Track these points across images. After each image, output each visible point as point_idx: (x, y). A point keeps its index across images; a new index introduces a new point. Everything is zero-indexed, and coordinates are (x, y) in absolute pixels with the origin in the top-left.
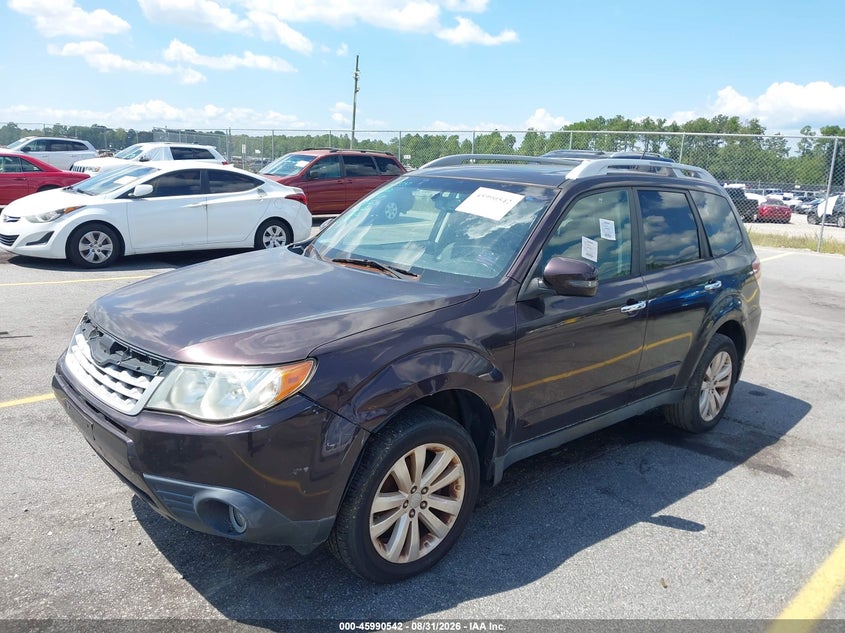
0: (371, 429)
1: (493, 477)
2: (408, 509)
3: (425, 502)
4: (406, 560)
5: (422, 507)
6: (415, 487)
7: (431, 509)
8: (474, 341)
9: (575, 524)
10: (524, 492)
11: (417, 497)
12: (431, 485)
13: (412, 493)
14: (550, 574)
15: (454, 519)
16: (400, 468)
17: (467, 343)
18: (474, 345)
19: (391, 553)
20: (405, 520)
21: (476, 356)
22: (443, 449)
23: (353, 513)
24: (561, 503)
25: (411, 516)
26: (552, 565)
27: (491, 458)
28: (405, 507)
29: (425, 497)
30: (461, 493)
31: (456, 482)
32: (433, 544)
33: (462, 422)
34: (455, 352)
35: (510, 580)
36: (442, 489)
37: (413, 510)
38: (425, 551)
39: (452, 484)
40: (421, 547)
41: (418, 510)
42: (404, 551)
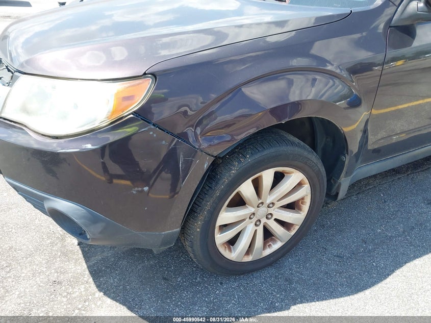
0: (215, 154)
1: (337, 194)
2: (254, 220)
3: (271, 214)
4: (249, 259)
5: (267, 218)
6: (262, 203)
7: (276, 220)
8: (338, 67)
9: (404, 232)
10: (360, 196)
11: (263, 210)
12: (278, 201)
13: (258, 207)
14: (380, 285)
15: (297, 228)
16: (246, 189)
17: (329, 68)
18: (338, 71)
19: (235, 255)
20: (250, 229)
21: (337, 81)
22: (293, 172)
23: (197, 226)
24: (392, 210)
25: (256, 225)
26: (383, 275)
27: (338, 177)
28: (250, 218)
29: (271, 211)
30: (306, 208)
31: (303, 199)
32: (276, 246)
33: (314, 147)
34: (317, 77)
35: (342, 285)
36: (288, 204)
37: (260, 221)
38: (268, 252)
39: (298, 201)
40: (264, 247)
41: (264, 220)
42: (248, 252)
